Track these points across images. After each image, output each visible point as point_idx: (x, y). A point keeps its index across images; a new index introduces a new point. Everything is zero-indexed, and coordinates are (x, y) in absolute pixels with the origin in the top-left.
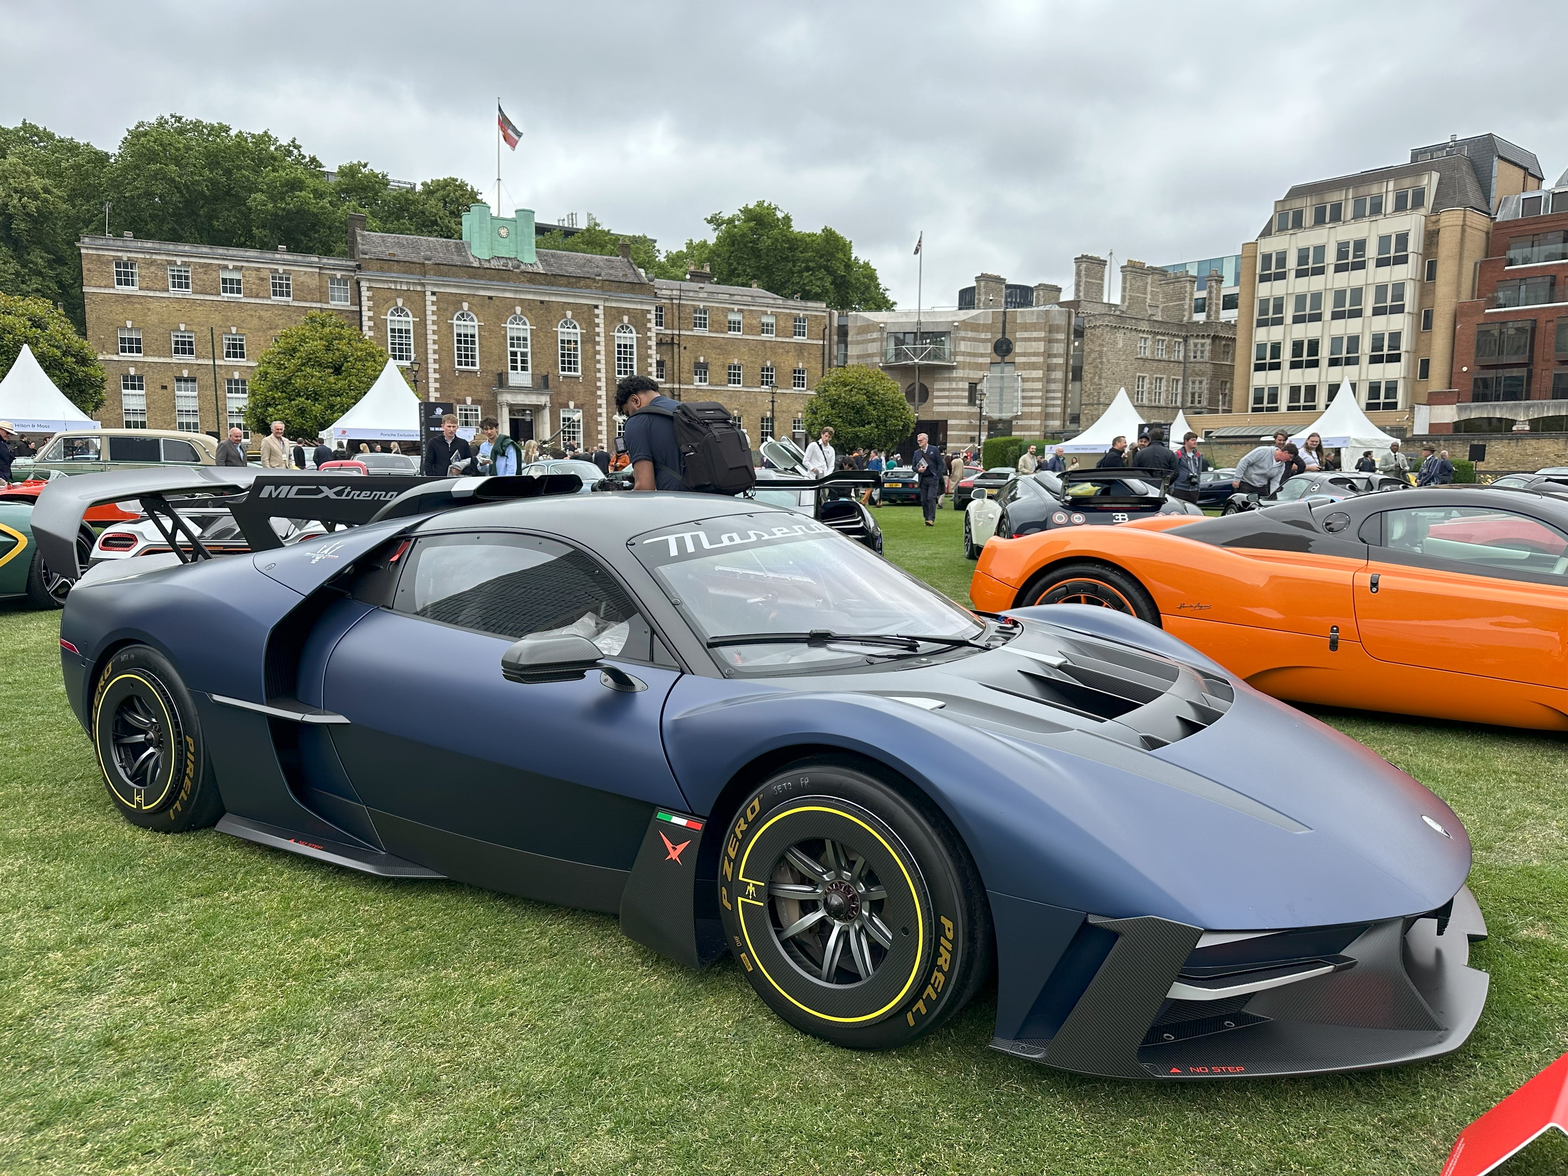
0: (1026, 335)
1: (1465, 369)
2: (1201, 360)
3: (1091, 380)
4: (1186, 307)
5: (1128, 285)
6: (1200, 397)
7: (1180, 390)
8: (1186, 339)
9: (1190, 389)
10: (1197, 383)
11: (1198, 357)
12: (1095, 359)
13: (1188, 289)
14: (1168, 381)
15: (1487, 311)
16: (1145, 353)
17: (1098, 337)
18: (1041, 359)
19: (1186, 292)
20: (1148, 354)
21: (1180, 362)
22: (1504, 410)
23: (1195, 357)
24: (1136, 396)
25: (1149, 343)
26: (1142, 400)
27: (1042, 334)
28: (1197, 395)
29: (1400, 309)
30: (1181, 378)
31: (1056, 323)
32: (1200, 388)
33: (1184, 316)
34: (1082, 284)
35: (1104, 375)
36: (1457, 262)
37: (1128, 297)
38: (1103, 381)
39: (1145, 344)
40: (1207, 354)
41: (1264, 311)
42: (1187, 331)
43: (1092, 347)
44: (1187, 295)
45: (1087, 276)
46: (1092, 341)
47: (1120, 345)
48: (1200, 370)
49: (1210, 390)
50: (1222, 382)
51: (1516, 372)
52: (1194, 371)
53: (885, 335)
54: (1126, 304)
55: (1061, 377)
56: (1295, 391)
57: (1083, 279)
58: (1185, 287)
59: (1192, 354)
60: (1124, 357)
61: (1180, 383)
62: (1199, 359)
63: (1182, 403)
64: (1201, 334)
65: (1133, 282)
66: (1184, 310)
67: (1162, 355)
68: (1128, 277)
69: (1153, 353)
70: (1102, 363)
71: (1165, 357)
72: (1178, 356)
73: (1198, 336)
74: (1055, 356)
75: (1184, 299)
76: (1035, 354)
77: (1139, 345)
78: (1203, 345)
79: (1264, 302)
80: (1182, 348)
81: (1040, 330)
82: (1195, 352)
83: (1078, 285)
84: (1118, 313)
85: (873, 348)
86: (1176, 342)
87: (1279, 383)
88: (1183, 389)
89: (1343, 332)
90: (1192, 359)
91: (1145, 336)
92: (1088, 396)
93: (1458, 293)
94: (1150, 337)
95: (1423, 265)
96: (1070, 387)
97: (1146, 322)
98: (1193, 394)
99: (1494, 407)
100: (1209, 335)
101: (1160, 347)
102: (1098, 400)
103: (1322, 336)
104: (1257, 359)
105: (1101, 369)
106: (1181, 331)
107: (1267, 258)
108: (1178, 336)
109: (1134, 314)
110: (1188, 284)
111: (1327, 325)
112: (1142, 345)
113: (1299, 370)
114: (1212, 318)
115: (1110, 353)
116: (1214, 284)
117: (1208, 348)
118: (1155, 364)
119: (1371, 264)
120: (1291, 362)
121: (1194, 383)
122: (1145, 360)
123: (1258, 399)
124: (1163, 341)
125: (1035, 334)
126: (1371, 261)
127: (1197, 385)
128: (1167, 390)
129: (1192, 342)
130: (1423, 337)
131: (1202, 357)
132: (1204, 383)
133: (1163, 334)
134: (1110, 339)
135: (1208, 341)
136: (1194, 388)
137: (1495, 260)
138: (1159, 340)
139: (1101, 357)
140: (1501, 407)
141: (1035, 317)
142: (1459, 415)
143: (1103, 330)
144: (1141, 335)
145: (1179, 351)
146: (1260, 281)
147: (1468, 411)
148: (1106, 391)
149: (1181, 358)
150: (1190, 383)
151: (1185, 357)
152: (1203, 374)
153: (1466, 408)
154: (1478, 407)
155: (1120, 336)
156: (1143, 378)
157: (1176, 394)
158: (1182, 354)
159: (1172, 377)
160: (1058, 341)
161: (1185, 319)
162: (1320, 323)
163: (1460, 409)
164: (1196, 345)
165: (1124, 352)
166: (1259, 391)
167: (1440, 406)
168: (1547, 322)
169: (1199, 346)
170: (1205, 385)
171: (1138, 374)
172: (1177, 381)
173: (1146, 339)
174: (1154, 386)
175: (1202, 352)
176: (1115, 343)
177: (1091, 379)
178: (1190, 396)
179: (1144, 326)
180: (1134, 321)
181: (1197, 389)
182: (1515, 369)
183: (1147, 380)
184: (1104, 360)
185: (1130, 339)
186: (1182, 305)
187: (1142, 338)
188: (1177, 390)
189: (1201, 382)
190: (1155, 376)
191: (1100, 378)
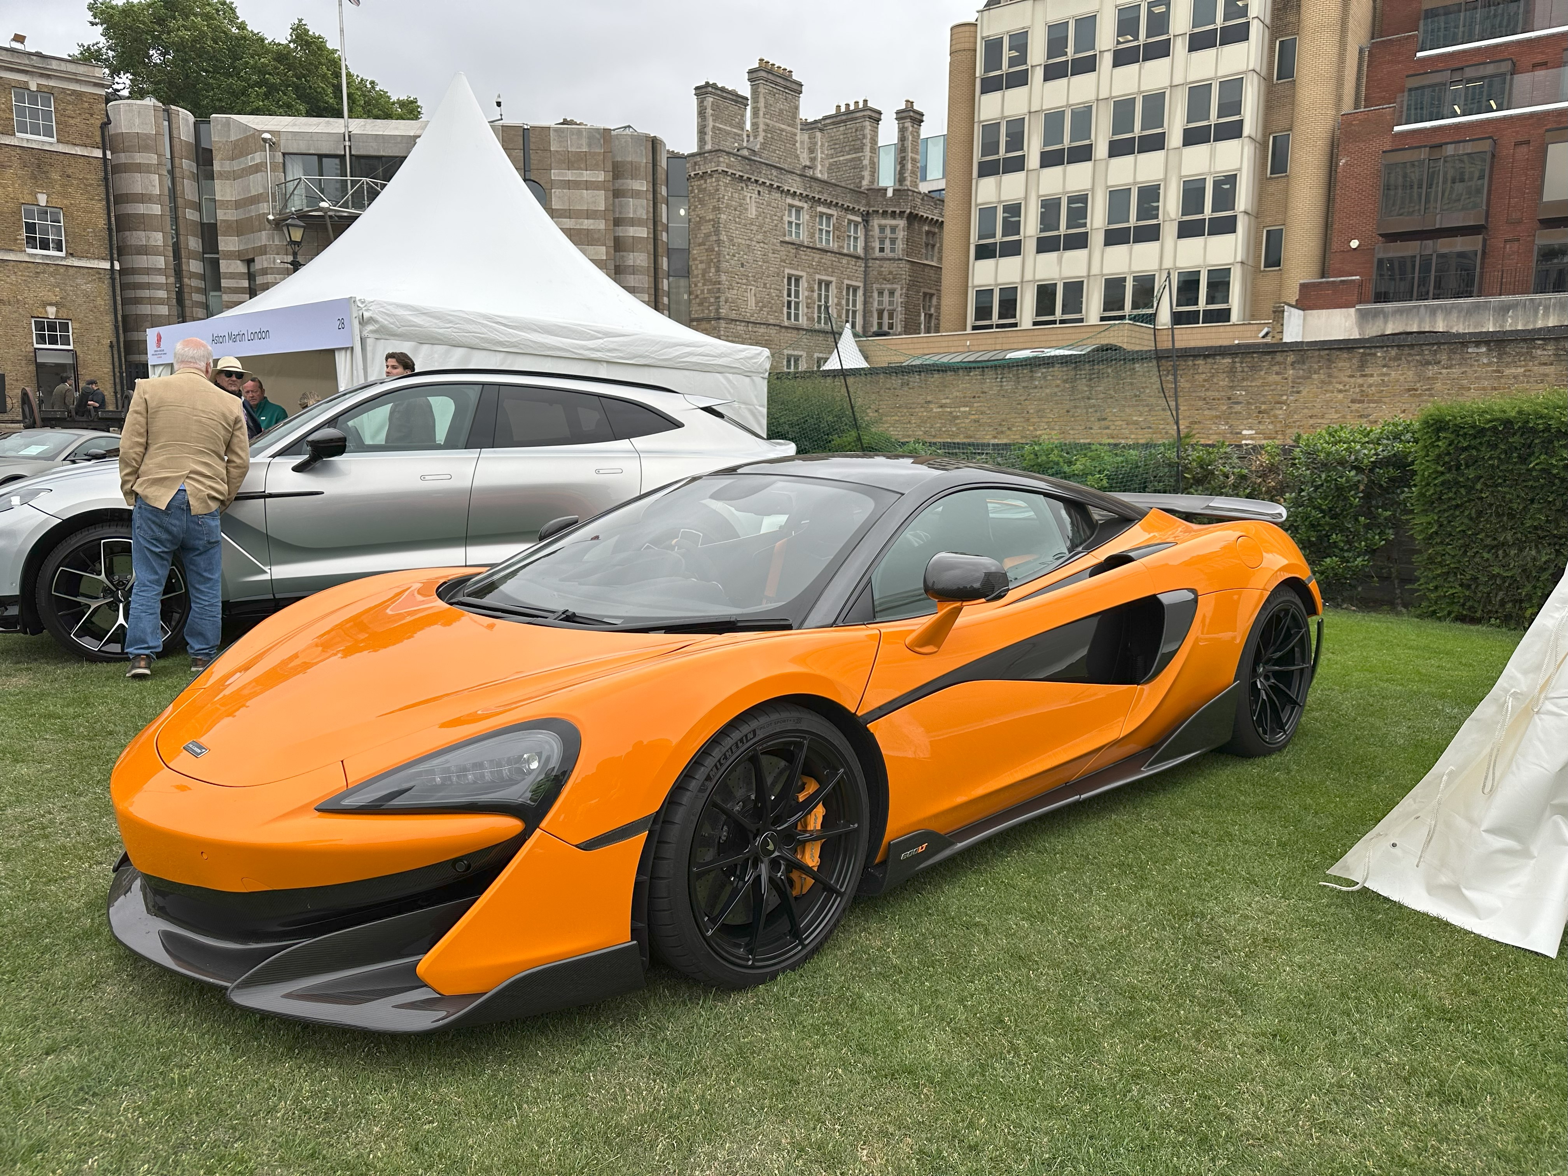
0: (570, 175)
1: (1354, 244)
2: (891, 255)
3: (703, 275)
4: (866, 162)
5: (761, 104)
6: (891, 317)
7: (859, 306)
8: (866, 218)
9: (876, 304)
10: (886, 293)
11: (887, 250)
12: (707, 235)
13: (867, 131)
14: (840, 289)
15: (1397, 129)
16: (797, 234)
17: (710, 194)
18: (601, 225)
19: (864, 137)
20: (804, 237)
21: (858, 258)
22: (1455, 315)
23: (882, 250)
24: (785, 310)
25: (805, 217)
26: (797, 319)
27: (601, 176)
28: (886, 315)
29: (1233, 131)
30: (861, 285)
31: (630, 159)
32: (891, 303)
33: (863, 178)
34: (709, 130)
35: (724, 265)
36: (1337, 38)
37: (762, 127)
38: (723, 277)
39: (798, 218)
40: (900, 245)
41: (990, 146)
42: (868, 204)
43: (702, 212)
44: (867, 141)
45: (716, 118)
46: (701, 201)
47: (752, 212)
48: (891, 273)
49: (906, 306)
50: (925, 294)
51: (1460, 244)
52: (880, 273)
53: (279, 158)
54: (760, 139)
55: (645, 264)
56: (1046, 294)
57: (710, 123)
58: (863, 128)
59: (877, 245)
60: (760, 237)
61: (860, 293)
62: (888, 253)
63: (864, 327)
64: (890, 210)
65: (771, 100)
66: (863, 168)
67: (828, 241)
68: (762, 90)
69: (812, 235)
70: (719, 242)
71: (833, 245)
72: (855, 247)
73: (885, 213)
74: (633, 222)
75: (861, 149)
76: (590, 214)
77: (786, 219)
78: (894, 229)
79: (991, 130)
80: (861, 233)
81: (595, 167)
82: (882, 241)
83: (702, 132)
84: (745, 153)
85: (257, 184)
86: (850, 221)
87: (1018, 280)
88: (865, 303)
89: (1131, 180)
90: (877, 254)
91: (797, 203)
92: (701, 304)
93: (1339, 98)
94: (805, 205)
95: (1272, 49)
96: (665, 284)
97: (798, 179)
98: (880, 313)
99: (1433, 311)
100: (902, 213)
101: (824, 227)
102: (717, 310)
103: (1093, 189)
104: (980, 237)
105: (719, 254)
106: (859, 203)
107: (993, 47)
108: (853, 211)
109: (774, 161)
110: (867, 123)
111: (1101, 166)
112: (793, 219)
113: (1054, 255)
114: (908, 183)
115: (733, 226)
116: (908, 124)
117: (901, 234)
118: (817, 256)
119: (1180, 47)
120: (1039, 240)
121: (881, 293)
122: (798, 246)
123: (983, 312)
124: (829, 217)
125: (587, 176)
126: (1179, 40)
127: (886, 298)
128: (838, 304)
129: (876, 222)
130: (1272, 188)
131: (893, 250)
132: (897, 293)
133: (829, 205)
134: (731, 198)
135: (901, 223)
136: (880, 303)
137: (1399, 40)
138: (822, 215)
139: (717, 232)
140: (1447, 311)
141: (584, 142)
142: (1361, 326)
143: (718, 181)
144: (789, 200)
145: (856, 239)
146: (983, 92)
147: (1380, 322)
148: (730, 295)
149: (860, 251)
150: (876, 294)
151: (866, 248)
152: (895, 279)
153: (1376, 314)
154: (1400, 311)
155: (750, 195)
156: (797, 280)
157: (854, 312)
158: (861, 244)
159: (846, 282)
160: (636, 194)
161: (865, 183)
162: (1088, 165)
163: (1363, 316)
164: (882, 228)
165: (761, 227)
166: (984, 295)
167: (1324, 312)
168: (1517, 144)
169: (888, 231)
170: (898, 298)
171: (787, 271)
172: (855, 289)
173: (799, 210)
174: (816, 295)
175: (893, 241)
176: (742, 207)
177: (705, 272)
178: (875, 315)
179: (794, 185)
180: (774, 172)
181: (886, 305)
182: (1459, 239)
183: (803, 284)
184: (724, 237)
185: (769, 205)
186: (859, 159)
187: (791, 206)
188: (854, 305)
189: (892, 293)
190: (817, 277)
191: (718, 270)
